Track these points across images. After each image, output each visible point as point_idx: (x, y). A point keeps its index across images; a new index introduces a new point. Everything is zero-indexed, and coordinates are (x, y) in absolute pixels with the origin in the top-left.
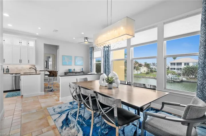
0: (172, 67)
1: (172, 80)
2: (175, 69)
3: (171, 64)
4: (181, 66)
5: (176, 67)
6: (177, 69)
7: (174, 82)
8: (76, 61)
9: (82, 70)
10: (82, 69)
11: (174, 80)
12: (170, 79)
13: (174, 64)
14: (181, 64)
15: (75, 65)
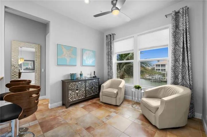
0: (157, 68)
1: (160, 80)
2: (160, 70)
3: (157, 65)
4: (165, 67)
5: (160, 68)
6: (161, 70)
7: (162, 81)
8: (85, 58)
9: (94, 74)
10: (94, 72)
11: (162, 80)
12: (158, 79)
13: (159, 65)
14: (165, 66)
15: (82, 65)
